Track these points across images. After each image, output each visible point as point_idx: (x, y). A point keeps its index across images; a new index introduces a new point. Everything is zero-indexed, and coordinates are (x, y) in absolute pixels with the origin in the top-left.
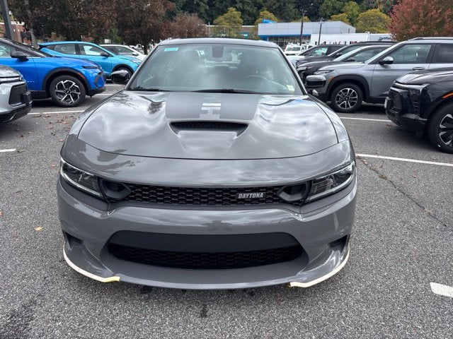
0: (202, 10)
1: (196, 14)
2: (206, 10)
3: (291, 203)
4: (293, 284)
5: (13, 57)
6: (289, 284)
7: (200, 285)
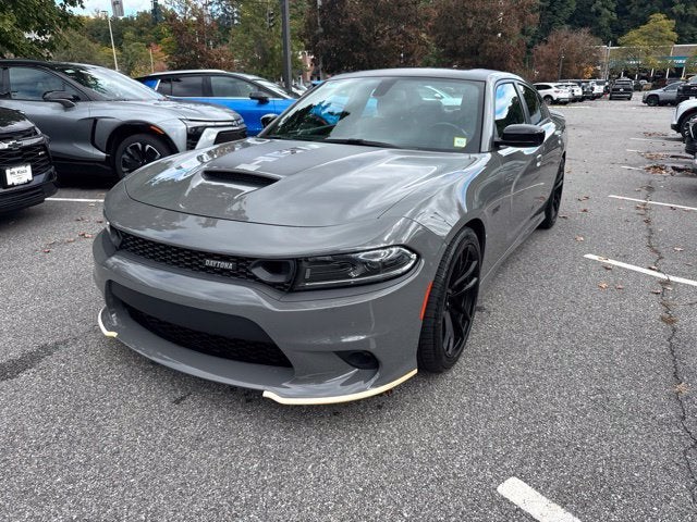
0: (604, 22)
1: (587, 30)
2: (611, 22)
3: (272, 285)
4: (266, 394)
5: (252, 98)
6: (262, 391)
7: (188, 367)
